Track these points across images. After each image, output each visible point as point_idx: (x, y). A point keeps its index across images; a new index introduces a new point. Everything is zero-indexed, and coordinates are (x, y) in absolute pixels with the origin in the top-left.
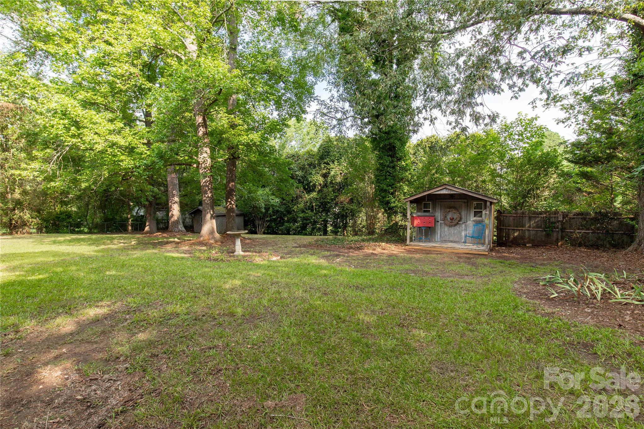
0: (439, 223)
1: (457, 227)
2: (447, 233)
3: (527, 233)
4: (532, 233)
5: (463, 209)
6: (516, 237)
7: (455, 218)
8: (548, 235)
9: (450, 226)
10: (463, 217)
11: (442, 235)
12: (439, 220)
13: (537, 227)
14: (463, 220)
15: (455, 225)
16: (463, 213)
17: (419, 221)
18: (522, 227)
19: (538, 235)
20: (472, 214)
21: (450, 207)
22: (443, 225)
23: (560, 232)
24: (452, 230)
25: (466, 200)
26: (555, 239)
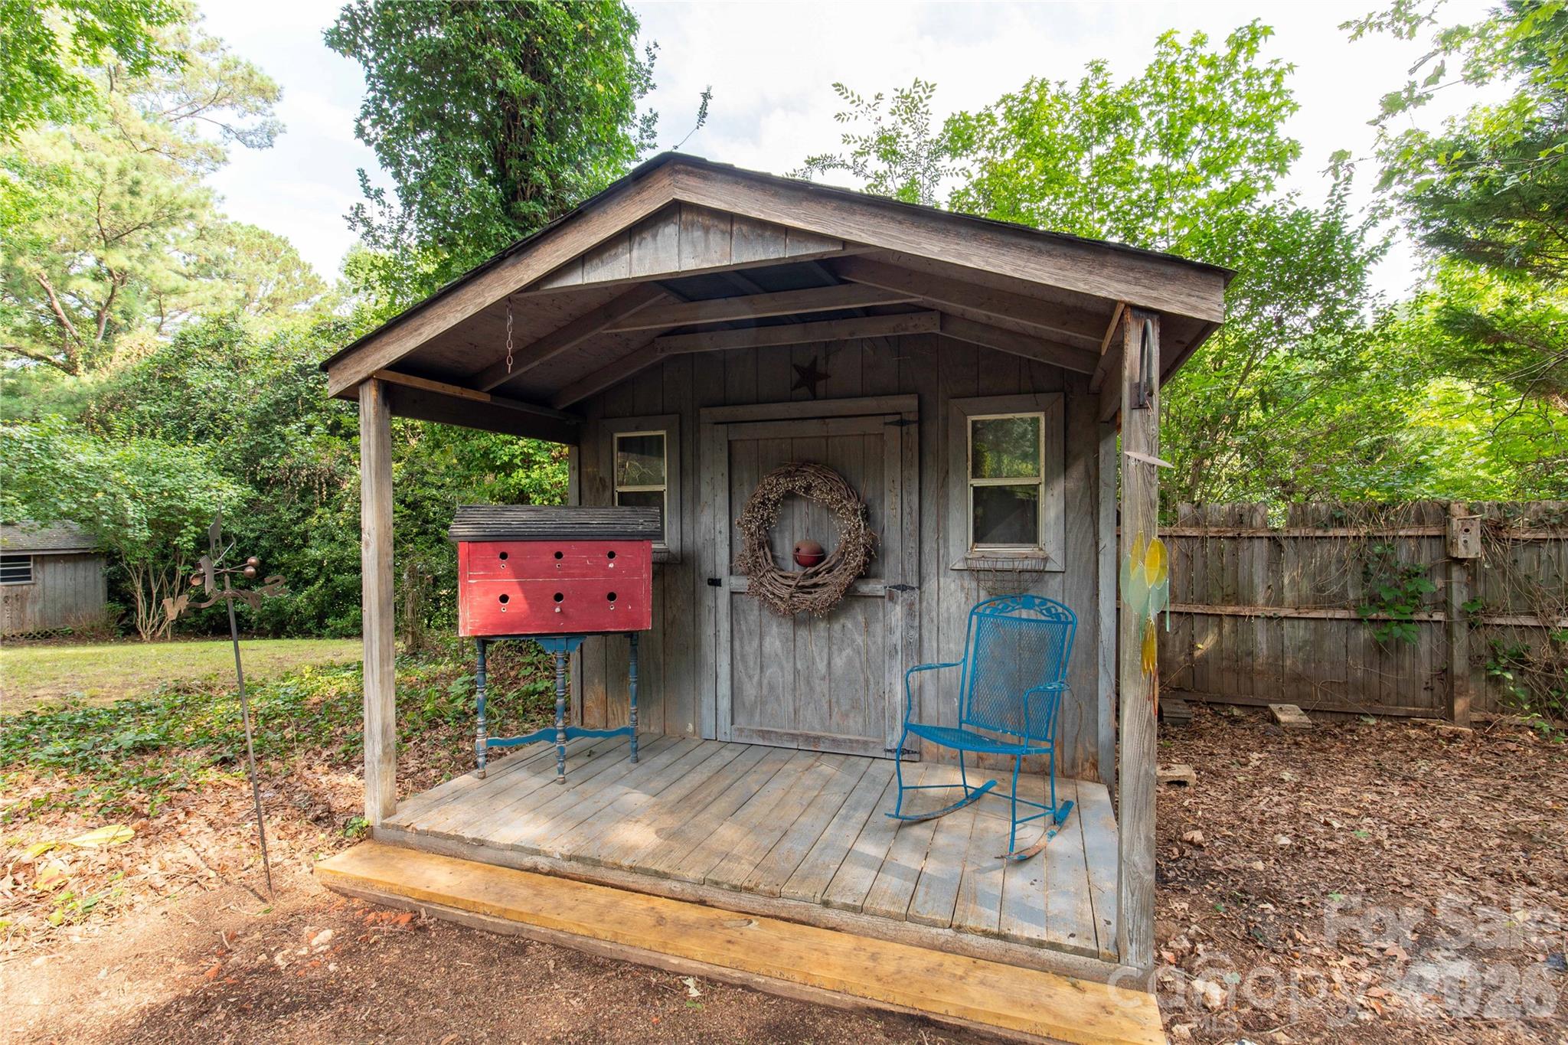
0: (723, 593)
1: (851, 624)
2: (779, 674)
3: (1262, 638)
4: (1296, 634)
5: (892, 472)
6: (1205, 659)
7: (832, 549)
8: (1384, 651)
9: (800, 619)
10: (892, 539)
11: (750, 691)
12: (722, 572)
13: (1321, 597)
14: (892, 570)
15: (833, 612)
16: (893, 512)
17: (508, 583)
18: (1235, 598)
19: (1328, 645)
20: (961, 519)
21: (797, 465)
22: (753, 612)
23: (1461, 634)
24: (814, 642)
25: (909, 403)
26: (1425, 671)
